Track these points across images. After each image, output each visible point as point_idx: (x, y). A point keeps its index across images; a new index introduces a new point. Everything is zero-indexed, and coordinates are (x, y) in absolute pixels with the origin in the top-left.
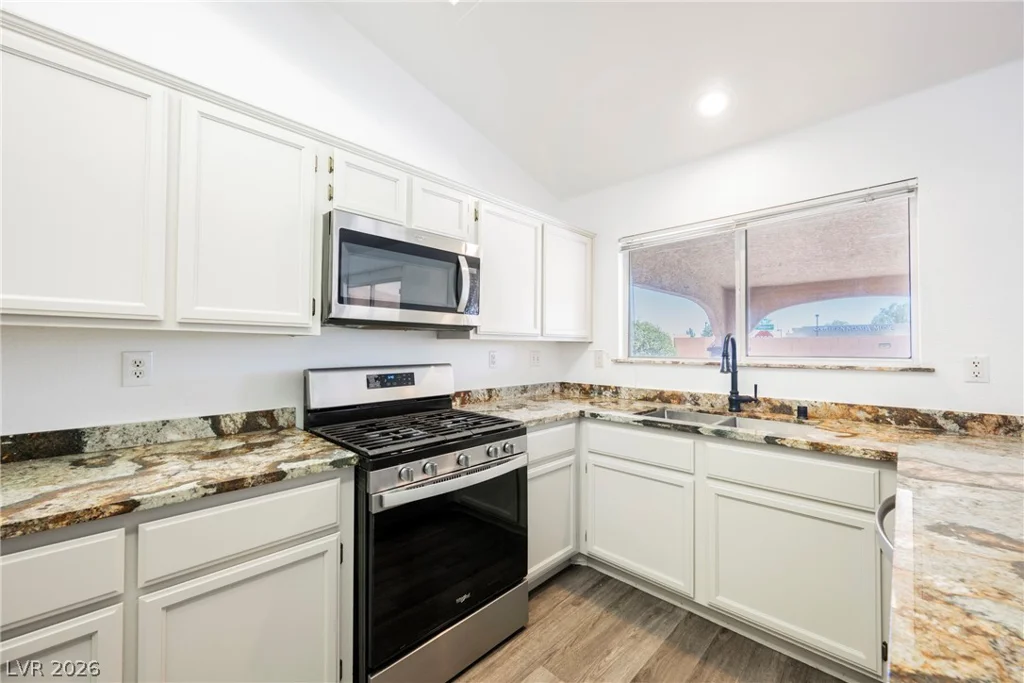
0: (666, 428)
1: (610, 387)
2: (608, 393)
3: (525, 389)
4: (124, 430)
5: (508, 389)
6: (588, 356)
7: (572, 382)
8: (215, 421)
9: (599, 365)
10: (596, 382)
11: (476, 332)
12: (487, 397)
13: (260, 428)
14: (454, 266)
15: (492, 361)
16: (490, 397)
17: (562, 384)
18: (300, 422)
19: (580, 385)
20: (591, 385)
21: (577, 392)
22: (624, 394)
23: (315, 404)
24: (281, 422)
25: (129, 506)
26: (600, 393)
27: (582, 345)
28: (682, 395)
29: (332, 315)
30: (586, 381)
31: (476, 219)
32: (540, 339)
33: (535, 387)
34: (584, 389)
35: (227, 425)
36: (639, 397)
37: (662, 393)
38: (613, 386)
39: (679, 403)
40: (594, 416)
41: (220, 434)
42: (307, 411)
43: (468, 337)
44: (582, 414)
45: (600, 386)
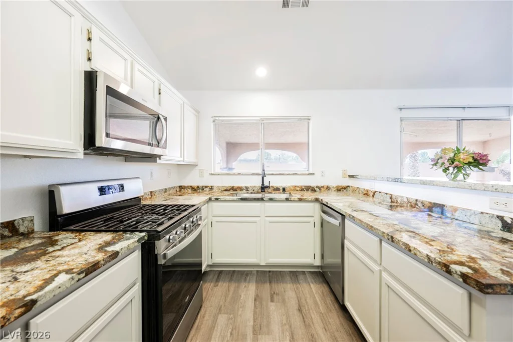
0: (251, 200)
1: (208, 186)
2: (207, 189)
3: (166, 191)
6: (195, 172)
7: (186, 185)
9: (201, 175)
10: (201, 184)
11: (160, 159)
12: (150, 196)
15: (151, 175)
16: (152, 196)
17: (180, 187)
19: (191, 186)
20: (198, 186)
21: (190, 190)
22: (215, 189)
26: (203, 190)
27: (193, 166)
28: (242, 187)
30: (195, 184)
31: (160, 94)
32: (182, 163)
33: (170, 189)
34: (194, 188)
36: (223, 190)
37: (233, 187)
38: (209, 185)
39: (240, 191)
40: (217, 199)
44: (210, 199)
45: (203, 186)
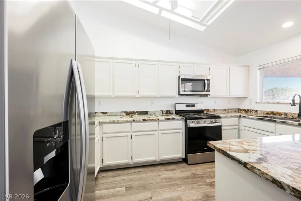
0: (265, 120)
1: (254, 110)
2: (254, 112)
3: (225, 110)
4: (152, 112)
5: (220, 109)
6: (247, 102)
7: (242, 108)
8: (162, 111)
9: (251, 103)
10: (250, 109)
11: (209, 96)
12: (213, 111)
13: (168, 113)
14: (203, 82)
15: (215, 102)
16: (214, 111)
17: (238, 109)
18: (174, 113)
19: (244, 109)
20: (248, 110)
21: (243, 112)
22: (259, 112)
23: (177, 110)
24: (171, 112)
25: (158, 119)
26: (251, 112)
27: (245, 98)
28: (281, 113)
29: (180, 94)
30: (246, 108)
31: (209, 70)
32: (229, 97)
33: (229, 109)
34: (245, 111)
35: (164, 112)
36: (264, 113)
37: (273, 112)
38: (255, 110)
39: (279, 115)
40: (244, 116)
41: (163, 114)
42: (176, 111)
43: (207, 97)
44: (240, 116)
45: (251, 110)
